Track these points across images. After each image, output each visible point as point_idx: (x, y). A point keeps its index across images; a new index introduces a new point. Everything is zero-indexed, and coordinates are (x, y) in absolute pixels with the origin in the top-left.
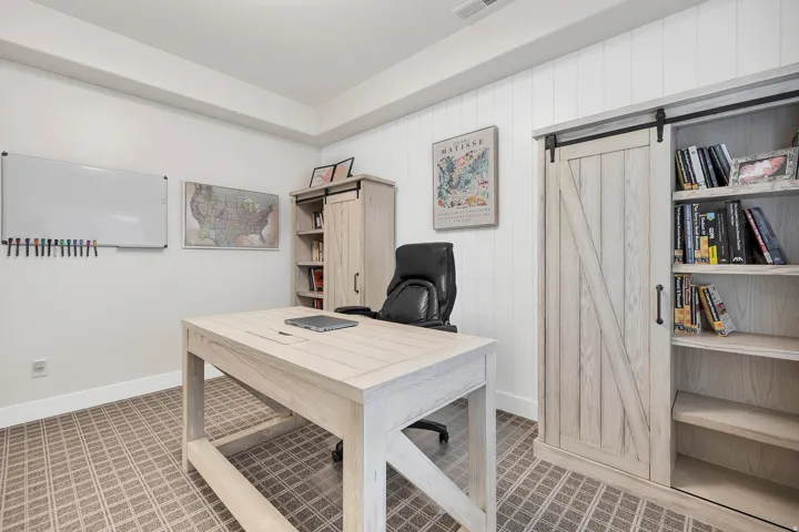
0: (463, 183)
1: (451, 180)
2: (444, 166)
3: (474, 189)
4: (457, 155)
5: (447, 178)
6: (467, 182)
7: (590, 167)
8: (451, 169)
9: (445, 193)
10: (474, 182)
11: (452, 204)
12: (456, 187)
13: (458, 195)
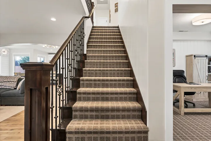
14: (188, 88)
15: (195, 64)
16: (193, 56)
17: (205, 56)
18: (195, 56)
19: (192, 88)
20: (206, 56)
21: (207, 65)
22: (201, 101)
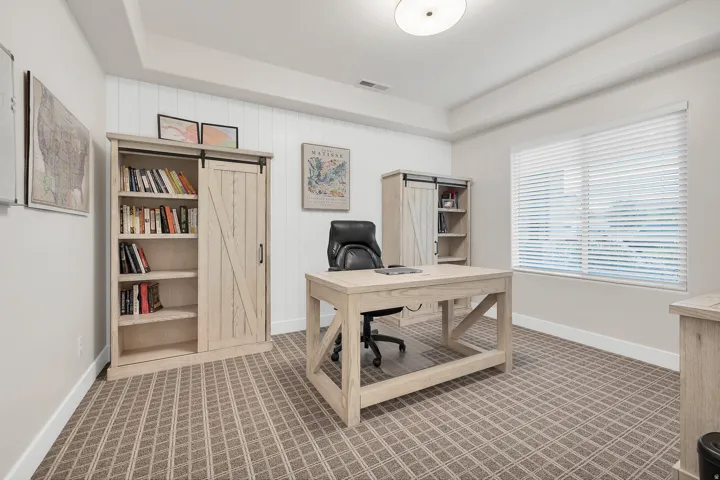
0: (328, 179)
1: (319, 175)
2: (314, 164)
3: (336, 185)
4: (325, 159)
5: (316, 173)
6: (332, 180)
7: (418, 192)
8: (320, 167)
9: (314, 183)
10: (336, 181)
11: (320, 192)
12: (323, 181)
13: (323, 186)
14: (377, 291)
15: (406, 203)
16: (401, 176)
17: (431, 180)
18: (405, 176)
19: (390, 290)
20: (435, 180)
21: (437, 210)
22: (421, 324)
